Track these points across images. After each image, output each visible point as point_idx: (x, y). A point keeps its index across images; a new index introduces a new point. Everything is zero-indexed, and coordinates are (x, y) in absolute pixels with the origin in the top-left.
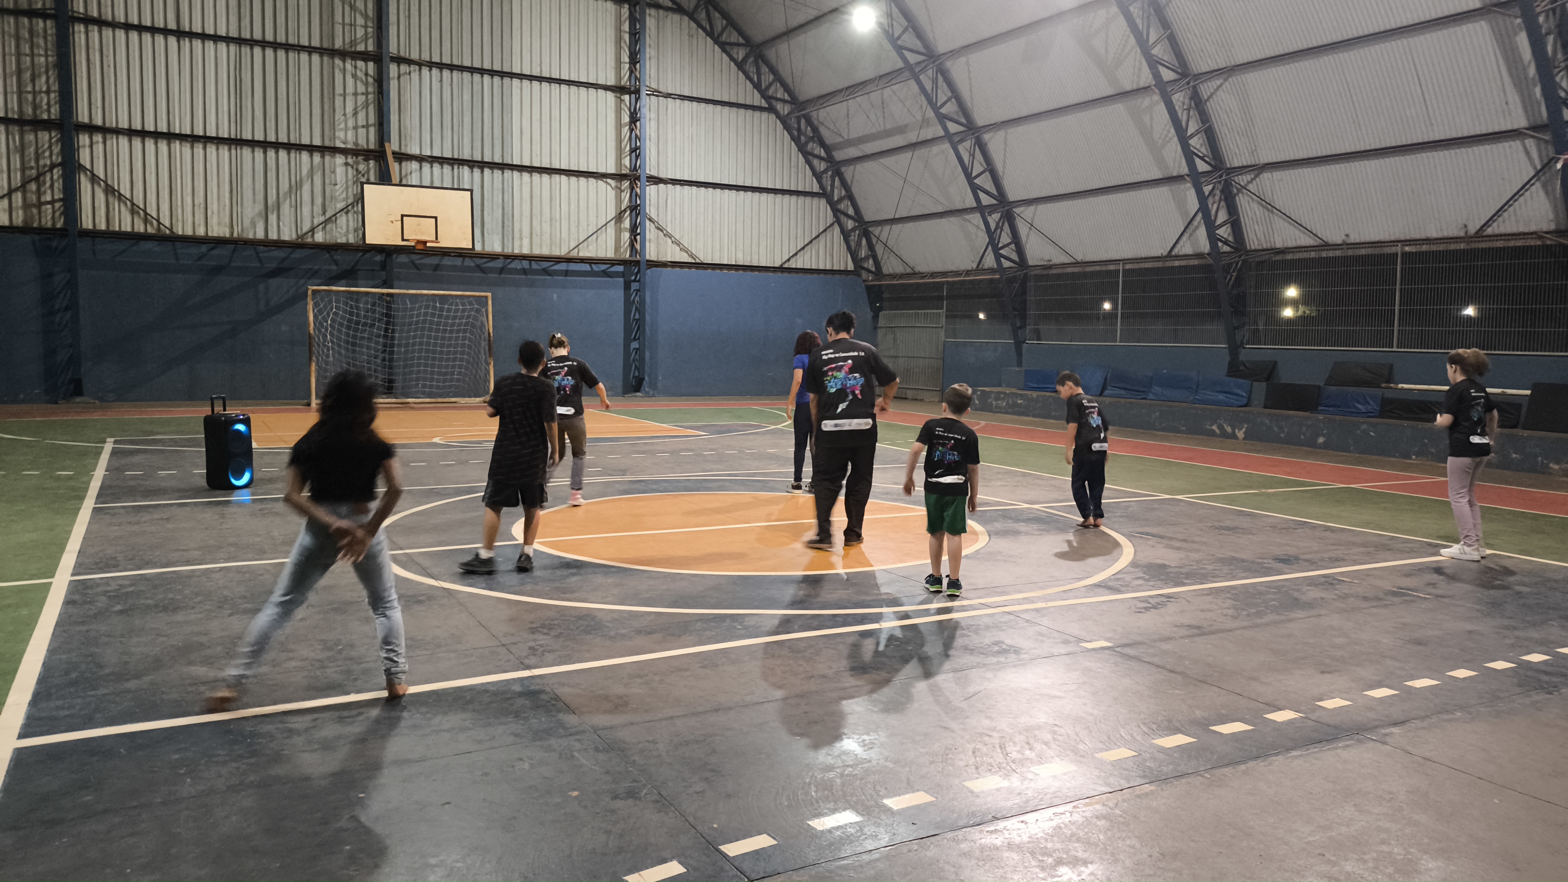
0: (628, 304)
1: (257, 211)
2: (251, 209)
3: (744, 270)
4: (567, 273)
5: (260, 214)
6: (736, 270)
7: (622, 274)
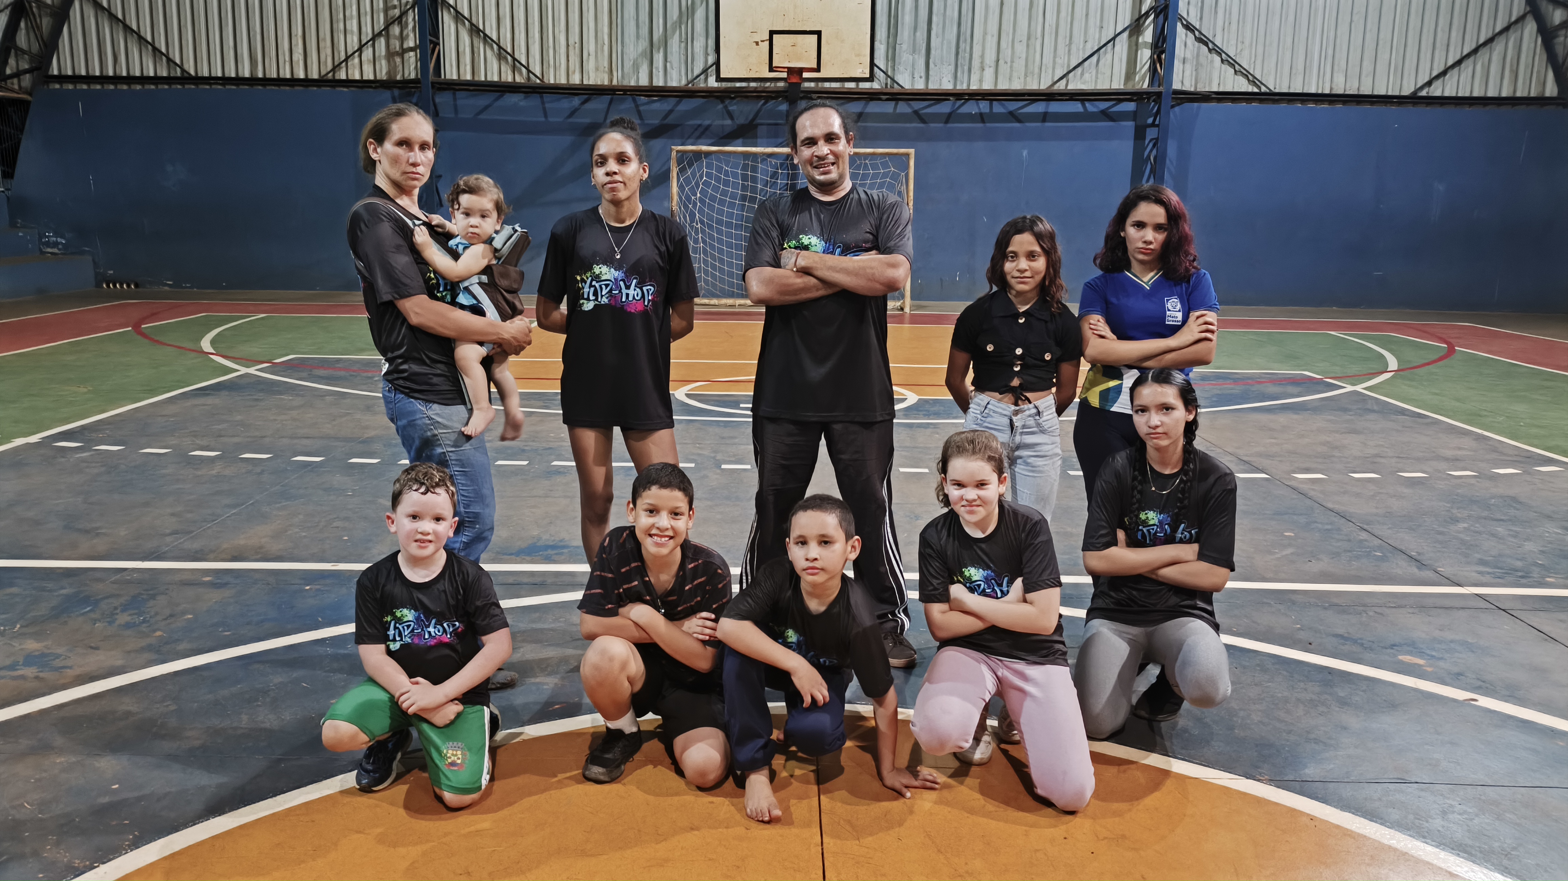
0: (1139, 161)
1: (640, 49)
2: (634, 48)
3: (1344, 103)
4: (1045, 117)
5: (643, 54)
6: (1331, 102)
7: (1134, 116)
